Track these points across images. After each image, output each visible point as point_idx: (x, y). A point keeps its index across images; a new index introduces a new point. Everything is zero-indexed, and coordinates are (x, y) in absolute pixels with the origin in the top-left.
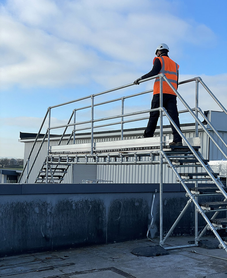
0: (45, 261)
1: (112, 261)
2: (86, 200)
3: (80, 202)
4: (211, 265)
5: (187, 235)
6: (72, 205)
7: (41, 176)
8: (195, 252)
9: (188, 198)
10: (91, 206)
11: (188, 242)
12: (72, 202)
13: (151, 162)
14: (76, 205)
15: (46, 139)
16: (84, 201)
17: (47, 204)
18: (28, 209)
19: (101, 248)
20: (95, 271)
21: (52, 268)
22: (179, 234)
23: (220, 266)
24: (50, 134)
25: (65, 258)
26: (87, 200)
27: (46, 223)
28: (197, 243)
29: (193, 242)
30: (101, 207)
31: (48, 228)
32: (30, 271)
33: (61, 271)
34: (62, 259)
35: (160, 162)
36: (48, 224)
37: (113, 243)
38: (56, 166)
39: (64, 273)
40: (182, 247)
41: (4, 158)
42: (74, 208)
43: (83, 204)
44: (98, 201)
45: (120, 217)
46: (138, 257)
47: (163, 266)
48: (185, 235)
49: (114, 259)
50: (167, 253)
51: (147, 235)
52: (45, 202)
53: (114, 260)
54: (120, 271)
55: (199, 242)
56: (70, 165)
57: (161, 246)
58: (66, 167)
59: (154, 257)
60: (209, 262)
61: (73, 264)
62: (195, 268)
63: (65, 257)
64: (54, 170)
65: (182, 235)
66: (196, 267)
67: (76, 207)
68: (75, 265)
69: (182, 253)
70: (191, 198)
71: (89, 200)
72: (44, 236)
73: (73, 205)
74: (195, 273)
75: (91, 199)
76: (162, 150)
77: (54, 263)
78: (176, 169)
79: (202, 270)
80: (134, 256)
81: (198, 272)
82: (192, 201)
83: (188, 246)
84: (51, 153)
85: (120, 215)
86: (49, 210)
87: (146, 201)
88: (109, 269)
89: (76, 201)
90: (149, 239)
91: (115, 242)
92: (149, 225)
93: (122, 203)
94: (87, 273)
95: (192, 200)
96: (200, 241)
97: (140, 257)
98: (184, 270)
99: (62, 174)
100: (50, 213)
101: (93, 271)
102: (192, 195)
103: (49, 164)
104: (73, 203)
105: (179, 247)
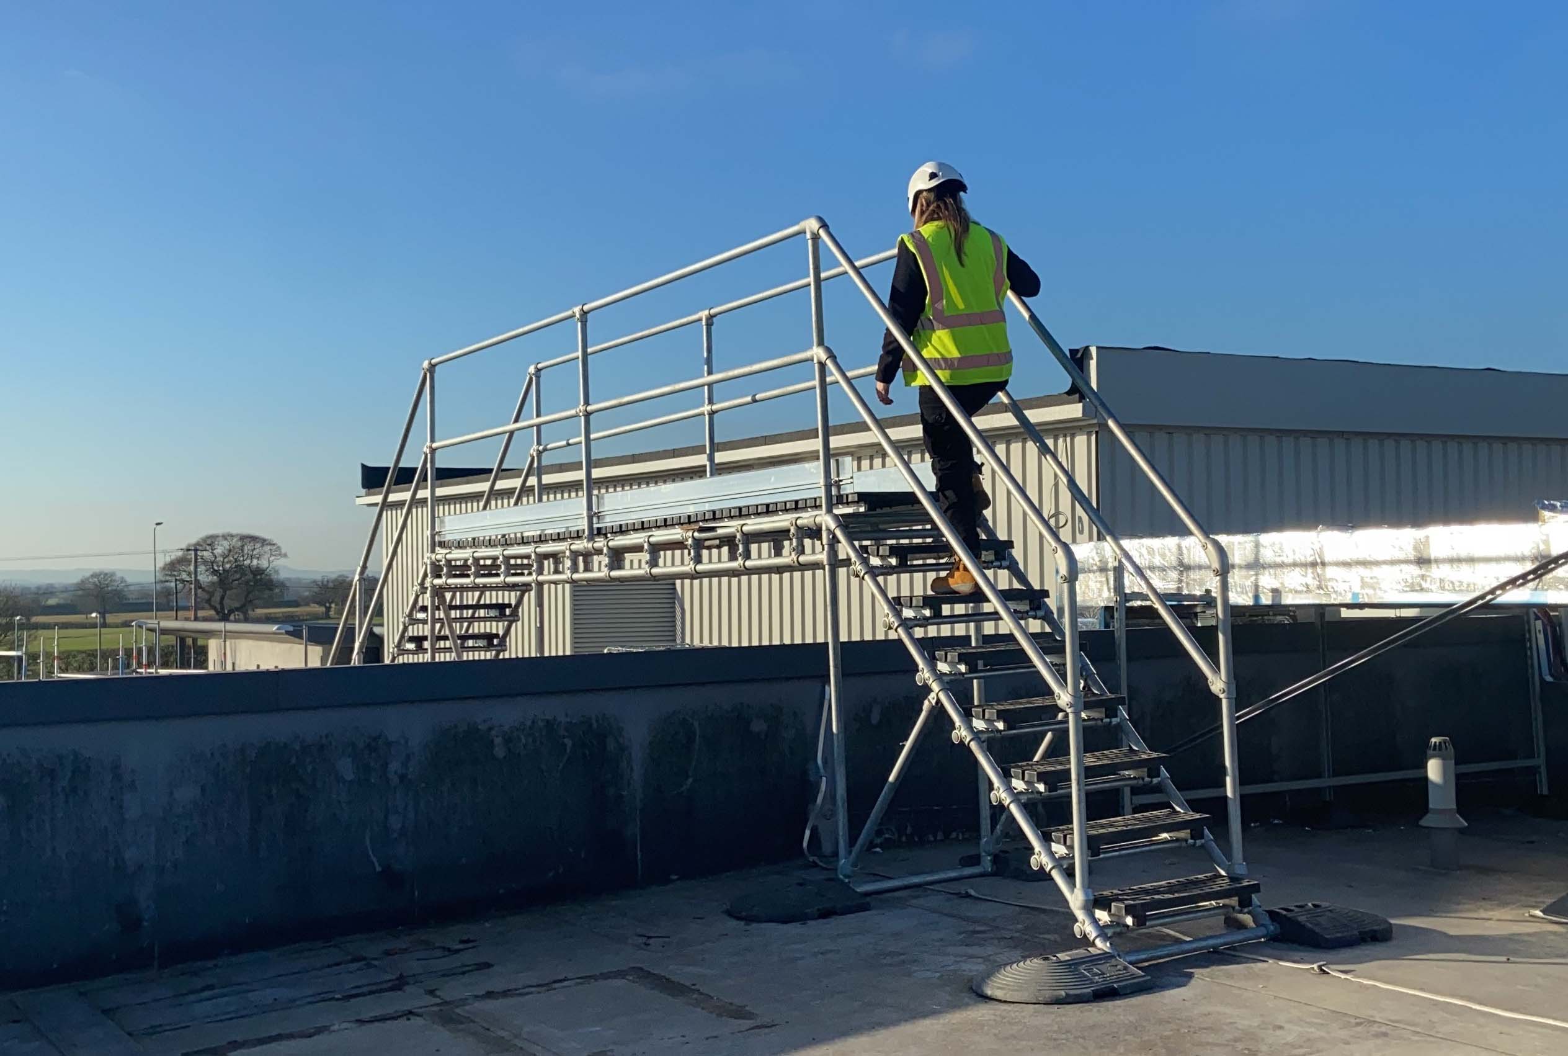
0: (376, 963)
1: (643, 946)
2: (548, 721)
3: (523, 730)
4: (1011, 938)
5: (966, 836)
6: (492, 741)
7: (412, 639)
8: (971, 896)
9: (927, 690)
10: (568, 742)
11: (960, 861)
12: (490, 729)
13: (795, 560)
14: (508, 740)
15: (421, 494)
16: (541, 724)
17: (389, 744)
18: (309, 768)
19: (614, 903)
20: (566, 983)
21: (399, 984)
22: (935, 836)
23: (1046, 936)
24: (438, 465)
25: (461, 946)
26: (550, 718)
27: (386, 817)
28: (987, 863)
29: (975, 860)
30: (611, 745)
31: (395, 835)
32: (309, 999)
33: (431, 992)
34: (449, 950)
35: (823, 557)
36: (395, 822)
37: (668, 881)
38: (477, 594)
39: (438, 1001)
40: (929, 878)
41: (334, 576)
42: (500, 752)
43: (537, 735)
44: (597, 721)
45: (690, 780)
46: (746, 924)
47: (831, 951)
48: (960, 838)
49: (649, 937)
50: (862, 904)
51: (805, 844)
52: (379, 737)
53: (651, 941)
54: (659, 978)
55: (996, 859)
56: (527, 591)
57: (842, 881)
58: (511, 598)
59: (811, 923)
60: (1011, 927)
61: (488, 965)
62: (950, 949)
63: (463, 942)
64: (470, 612)
65: (947, 836)
66: (955, 945)
67: (509, 750)
68: (491, 969)
69: (921, 901)
70: (935, 687)
71: (562, 719)
72: (378, 869)
73: (498, 741)
74: (943, 967)
75: (567, 715)
76: (829, 511)
77: (412, 965)
78: (885, 581)
79: (971, 957)
80: (733, 923)
81: (956, 961)
82: (938, 701)
83: (953, 874)
84: (442, 544)
85: (690, 774)
86: (394, 766)
87: (795, 714)
88: (620, 974)
89: (506, 728)
90: (811, 859)
91: (675, 877)
92: (810, 806)
93: (696, 724)
94: (531, 993)
95: (937, 694)
96: (997, 852)
97: (754, 925)
98: (904, 962)
99: (498, 628)
100: (402, 778)
101: (556, 985)
102: (939, 676)
103: (438, 592)
104: (493, 732)
105: (916, 880)
